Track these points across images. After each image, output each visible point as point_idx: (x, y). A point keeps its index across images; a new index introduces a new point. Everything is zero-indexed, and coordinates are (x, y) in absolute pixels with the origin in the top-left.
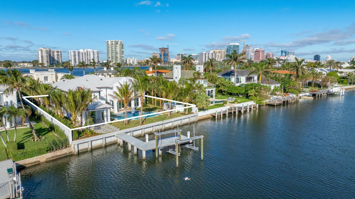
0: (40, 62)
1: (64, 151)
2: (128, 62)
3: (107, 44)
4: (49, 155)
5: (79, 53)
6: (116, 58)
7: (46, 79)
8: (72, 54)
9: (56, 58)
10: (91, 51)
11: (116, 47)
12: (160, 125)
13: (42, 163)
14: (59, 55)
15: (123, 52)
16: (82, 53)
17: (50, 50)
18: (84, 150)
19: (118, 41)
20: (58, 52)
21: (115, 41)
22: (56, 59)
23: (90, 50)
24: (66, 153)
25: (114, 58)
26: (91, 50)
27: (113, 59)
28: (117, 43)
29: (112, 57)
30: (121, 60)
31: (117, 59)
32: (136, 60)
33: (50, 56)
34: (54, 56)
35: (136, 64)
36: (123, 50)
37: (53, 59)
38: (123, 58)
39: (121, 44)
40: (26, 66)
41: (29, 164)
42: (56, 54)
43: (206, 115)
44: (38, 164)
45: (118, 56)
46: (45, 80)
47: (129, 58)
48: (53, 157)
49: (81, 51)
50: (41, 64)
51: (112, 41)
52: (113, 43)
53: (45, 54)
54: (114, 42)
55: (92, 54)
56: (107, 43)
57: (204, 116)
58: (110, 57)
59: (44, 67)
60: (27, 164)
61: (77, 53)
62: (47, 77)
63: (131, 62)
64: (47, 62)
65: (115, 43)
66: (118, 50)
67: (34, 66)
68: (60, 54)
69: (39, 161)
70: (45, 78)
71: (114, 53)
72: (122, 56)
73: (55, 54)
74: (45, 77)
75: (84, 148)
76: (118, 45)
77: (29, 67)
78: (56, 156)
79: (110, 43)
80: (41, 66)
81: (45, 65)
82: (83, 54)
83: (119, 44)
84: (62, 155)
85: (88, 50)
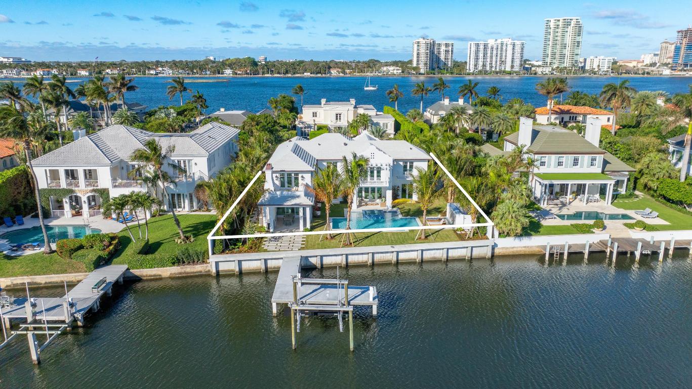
0: (415, 65)
1: (198, 268)
2: (587, 67)
3: (547, 26)
4: (175, 270)
5: (485, 46)
6: (563, 56)
7: (339, 118)
8: (473, 49)
9: (442, 57)
10: (509, 43)
11: (564, 32)
12: (387, 252)
13: (164, 278)
14: (448, 51)
15: (578, 43)
16: (492, 48)
17: (433, 42)
18: (229, 272)
19: (570, 20)
20: (447, 45)
21: (564, 20)
22: (442, 59)
23: (507, 40)
24: (201, 272)
25: (557, 56)
26: (510, 41)
27: (555, 59)
28: (567, 23)
29: (554, 54)
30: (572, 61)
31: (564, 59)
32: (606, 62)
33: (433, 54)
34: (439, 53)
35: (605, 70)
36: (578, 39)
37: (438, 59)
38: (576, 58)
39: (576, 27)
40: (391, 71)
41: (146, 276)
42: (443, 48)
43: (525, 247)
44: (159, 279)
45: (567, 52)
46: (337, 119)
47: (592, 57)
48: (180, 273)
49: (491, 42)
50: (414, 69)
51: (559, 21)
52: (560, 23)
53: (423, 50)
54: (561, 21)
55: (510, 48)
56: (547, 23)
57: (515, 249)
58: (549, 53)
59: (419, 74)
60: (144, 276)
61: (482, 47)
62: (340, 114)
63: (595, 66)
64: (426, 64)
65: (565, 25)
66: (568, 40)
67: (403, 72)
68: (450, 49)
69: (160, 275)
70: (337, 117)
71: (558, 47)
72: (576, 51)
73: (442, 50)
74: (337, 115)
75: (227, 269)
76: (570, 29)
77: (395, 73)
78: (185, 273)
79: (552, 24)
80: (414, 72)
81: (422, 71)
82: (494, 49)
83: (572, 25)
84: (193, 272)
85: (503, 40)
